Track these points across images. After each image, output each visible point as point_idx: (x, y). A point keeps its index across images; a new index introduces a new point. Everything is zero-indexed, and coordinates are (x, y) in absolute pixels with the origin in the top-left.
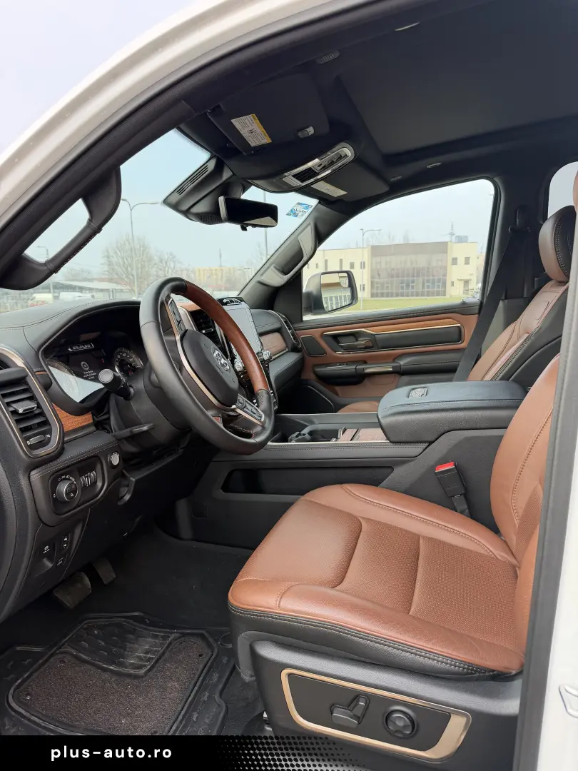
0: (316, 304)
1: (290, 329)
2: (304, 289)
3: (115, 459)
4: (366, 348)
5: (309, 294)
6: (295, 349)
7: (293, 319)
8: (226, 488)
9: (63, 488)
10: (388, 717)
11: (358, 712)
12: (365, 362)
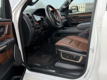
0: (71, 11)
1: (66, 15)
2: (69, 9)
3: (42, 28)
4: (79, 19)
5: (70, 10)
6: (67, 19)
7: (67, 14)
8: (55, 36)
9: (36, 30)
10: (73, 57)
11: (69, 56)
12: (78, 21)
